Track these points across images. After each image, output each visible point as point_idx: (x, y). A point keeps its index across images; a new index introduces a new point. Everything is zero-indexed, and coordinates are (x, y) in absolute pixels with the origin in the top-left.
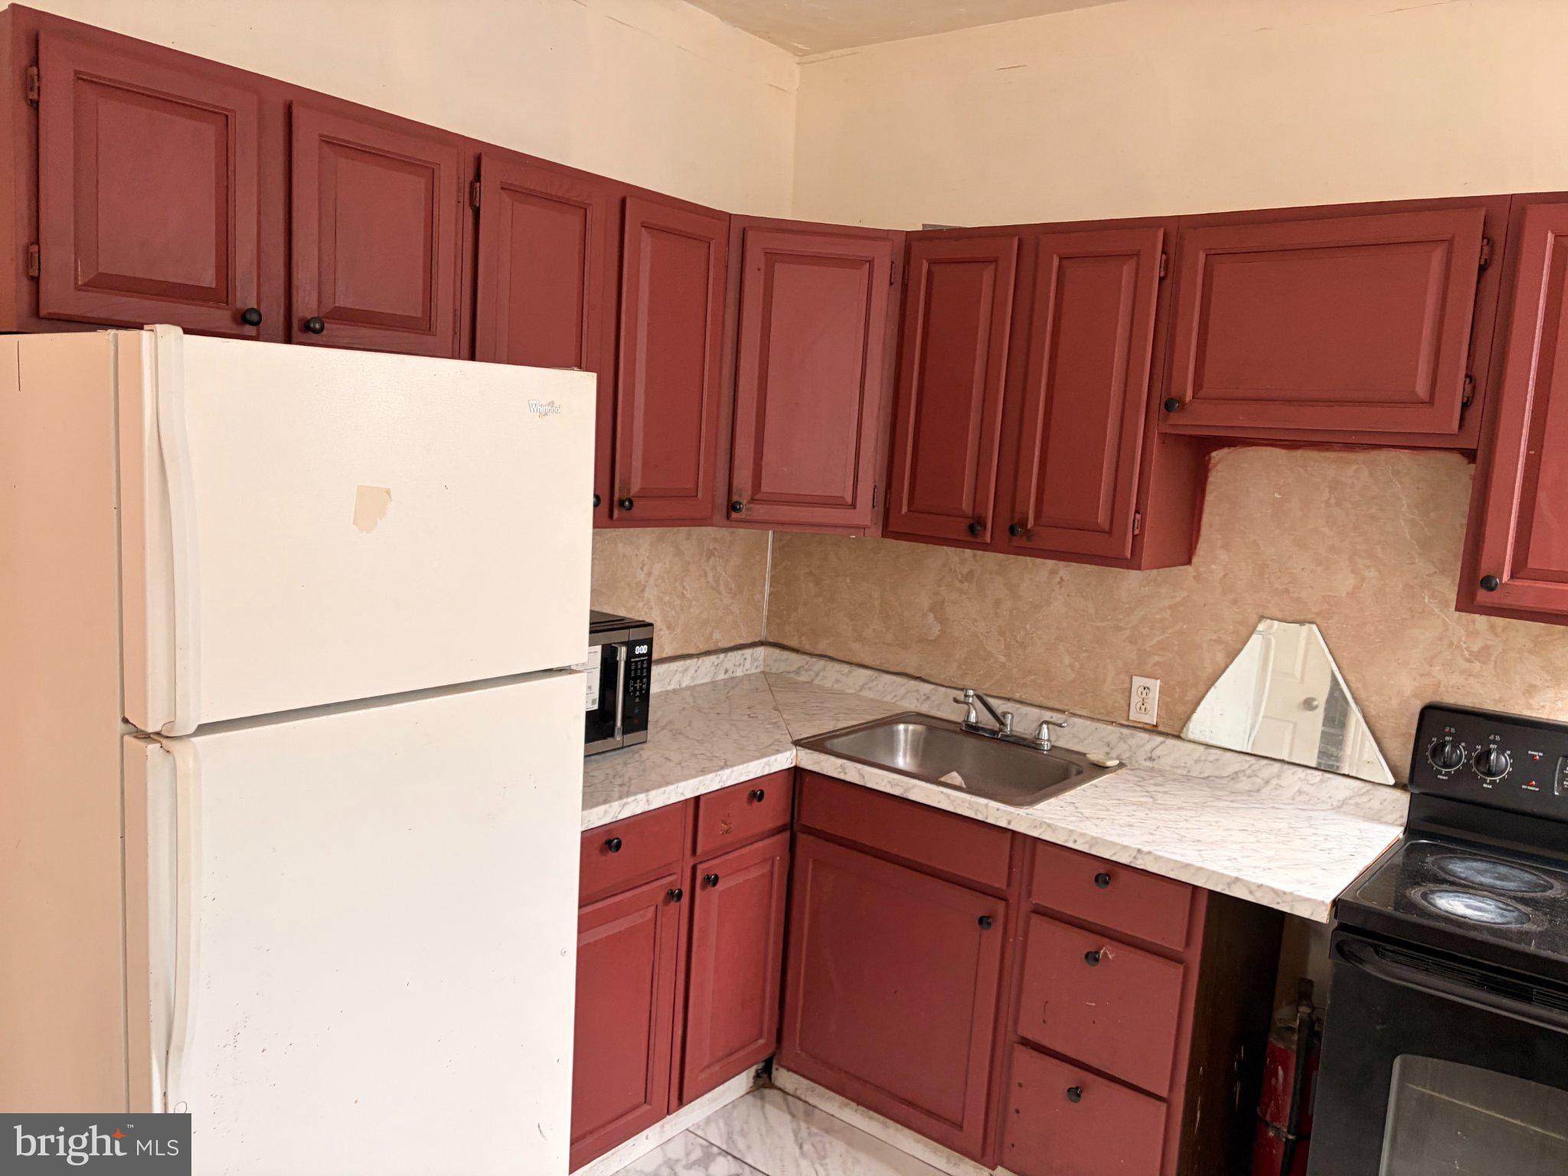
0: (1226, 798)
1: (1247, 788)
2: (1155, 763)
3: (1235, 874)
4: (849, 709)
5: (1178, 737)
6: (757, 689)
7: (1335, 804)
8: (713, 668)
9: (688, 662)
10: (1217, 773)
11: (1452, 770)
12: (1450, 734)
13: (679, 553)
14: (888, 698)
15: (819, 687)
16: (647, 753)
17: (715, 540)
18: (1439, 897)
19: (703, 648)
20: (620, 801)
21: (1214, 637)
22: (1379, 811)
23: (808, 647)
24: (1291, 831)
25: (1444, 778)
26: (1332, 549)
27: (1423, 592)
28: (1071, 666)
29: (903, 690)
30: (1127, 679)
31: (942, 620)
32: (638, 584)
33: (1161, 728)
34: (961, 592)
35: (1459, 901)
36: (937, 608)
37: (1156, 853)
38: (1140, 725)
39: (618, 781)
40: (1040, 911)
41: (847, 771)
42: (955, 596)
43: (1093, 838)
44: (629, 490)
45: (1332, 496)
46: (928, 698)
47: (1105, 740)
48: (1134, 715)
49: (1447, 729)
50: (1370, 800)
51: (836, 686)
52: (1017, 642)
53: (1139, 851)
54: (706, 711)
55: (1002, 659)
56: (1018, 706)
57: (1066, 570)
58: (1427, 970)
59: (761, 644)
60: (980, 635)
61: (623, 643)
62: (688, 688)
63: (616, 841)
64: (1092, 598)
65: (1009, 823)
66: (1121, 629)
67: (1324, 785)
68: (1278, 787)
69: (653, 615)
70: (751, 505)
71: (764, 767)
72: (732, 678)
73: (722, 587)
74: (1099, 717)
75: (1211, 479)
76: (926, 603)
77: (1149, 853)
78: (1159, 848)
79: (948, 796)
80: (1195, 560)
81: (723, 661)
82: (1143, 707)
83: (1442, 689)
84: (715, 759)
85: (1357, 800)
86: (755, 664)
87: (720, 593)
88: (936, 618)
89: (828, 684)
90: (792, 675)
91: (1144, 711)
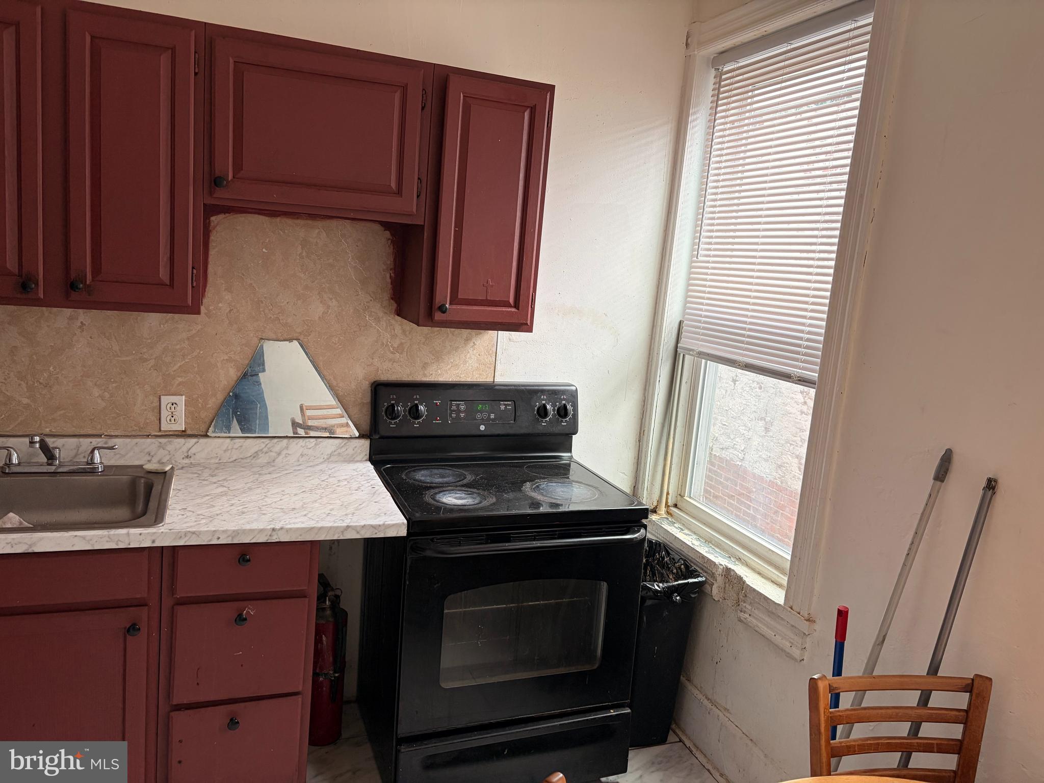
1: (266, 461)
2: (192, 459)
5: (205, 436)
7: (326, 457)
10: (241, 456)
11: (397, 420)
18: (441, 496)
21: (226, 357)
22: (353, 455)
24: (325, 483)
25: (394, 426)
26: (306, 287)
27: (365, 313)
30: (156, 400)
33: (189, 432)
35: (449, 497)
37: (286, 527)
38: (171, 433)
40: (183, 602)
43: (234, 531)
48: (165, 426)
49: (392, 397)
50: (347, 449)
52: (40, 383)
53: (274, 530)
55: (25, 401)
66: (146, 360)
67: (318, 447)
68: (287, 455)
75: (212, 237)
77: (282, 528)
78: (281, 522)
80: (203, 308)
83: (380, 372)
85: (339, 451)
91: (173, 422)
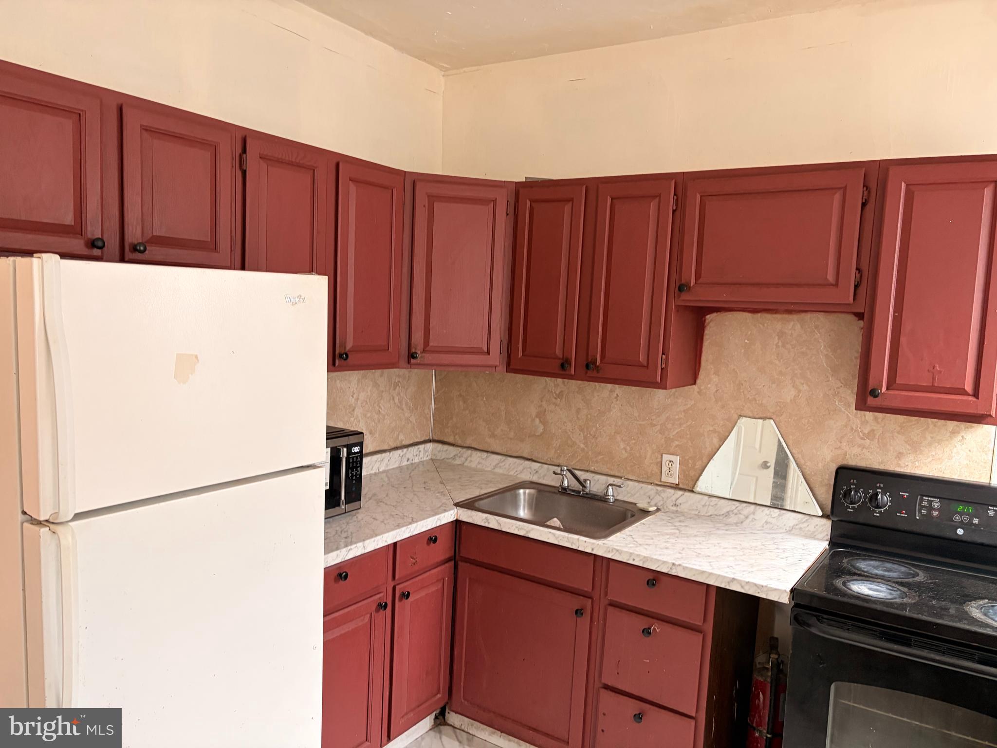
0: (723, 528)
1: (735, 521)
2: (678, 507)
3: (732, 576)
4: (488, 481)
5: (692, 491)
6: (428, 470)
7: (788, 529)
8: (400, 458)
9: (384, 455)
10: (715, 513)
11: (856, 506)
12: (853, 484)
13: (376, 385)
14: (512, 473)
15: (467, 467)
16: (361, 515)
17: (399, 376)
18: (852, 584)
19: (393, 446)
20: (347, 548)
21: (711, 429)
22: (814, 532)
23: (460, 442)
24: (763, 547)
25: (851, 510)
26: (781, 373)
27: (835, 398)
28: (625, 449)
29: (521, 468)
30: (660, 456)
31: (544, 423)
32: (350, 406)
33: (681, 486)
34: (555, 404)
35: (864, 586)
36: (541, 415)
37: (684, 565)
38: (668, 484)
39: (344, 535)
40: (613, 604)
41: (489, 521)
42: (552, 407)
43: (645, 557)
44: (345, 347)
45: (780, 341)
46: (537, 472)
47: (648, 494)
48: (664, 478)
49: (852, 481)
50: (808, 526)
51: (479, 466)
52: (591, 435)
53: (673, 564)
54: (396, 486)
55: (582, 446)
56: (593, 475)
57: (619, 390)
58: (848, 629)
59: (430, 441)
60: (568, 431)
61: (344, 446)
62: (384, 472)
63: (344, 574)
64: (636, 407)
65: (593, 550)
66: (655, 425)
67: (781, 518)
68: (754, 520)
69: (360, 426)
70: (424, 354)
71: (437, 522)
72: (412, 464)
73: (404, 406)
74: (643, 480)
75: (707, 332)
76: (533, 411)
77: (680, 565)
78: (686, 562)
79: (554, 535)
80: (698, 382)
81: (406, 453)
82: (670, 473)
83: (848, 456)
84: (405, 517)
85: (801, 526)
86: (427, 454)
87: (403, 410)
88: (541, 421)
89: (473, 465)
90: (450, 461)
91: (670, 476)
